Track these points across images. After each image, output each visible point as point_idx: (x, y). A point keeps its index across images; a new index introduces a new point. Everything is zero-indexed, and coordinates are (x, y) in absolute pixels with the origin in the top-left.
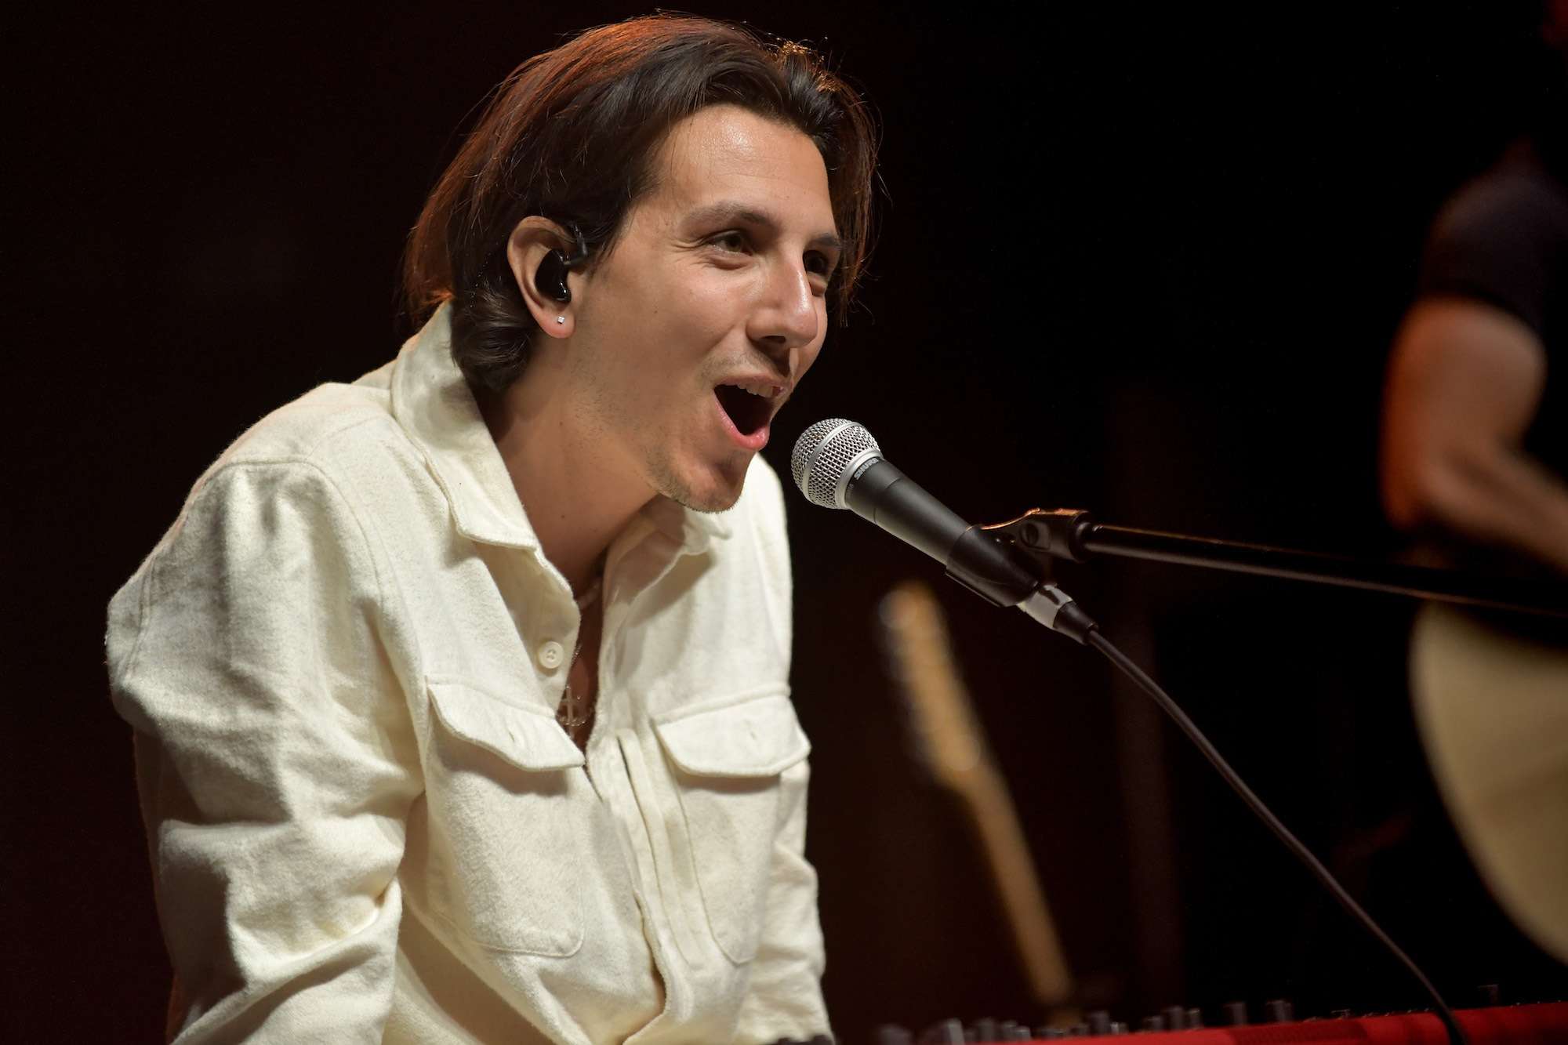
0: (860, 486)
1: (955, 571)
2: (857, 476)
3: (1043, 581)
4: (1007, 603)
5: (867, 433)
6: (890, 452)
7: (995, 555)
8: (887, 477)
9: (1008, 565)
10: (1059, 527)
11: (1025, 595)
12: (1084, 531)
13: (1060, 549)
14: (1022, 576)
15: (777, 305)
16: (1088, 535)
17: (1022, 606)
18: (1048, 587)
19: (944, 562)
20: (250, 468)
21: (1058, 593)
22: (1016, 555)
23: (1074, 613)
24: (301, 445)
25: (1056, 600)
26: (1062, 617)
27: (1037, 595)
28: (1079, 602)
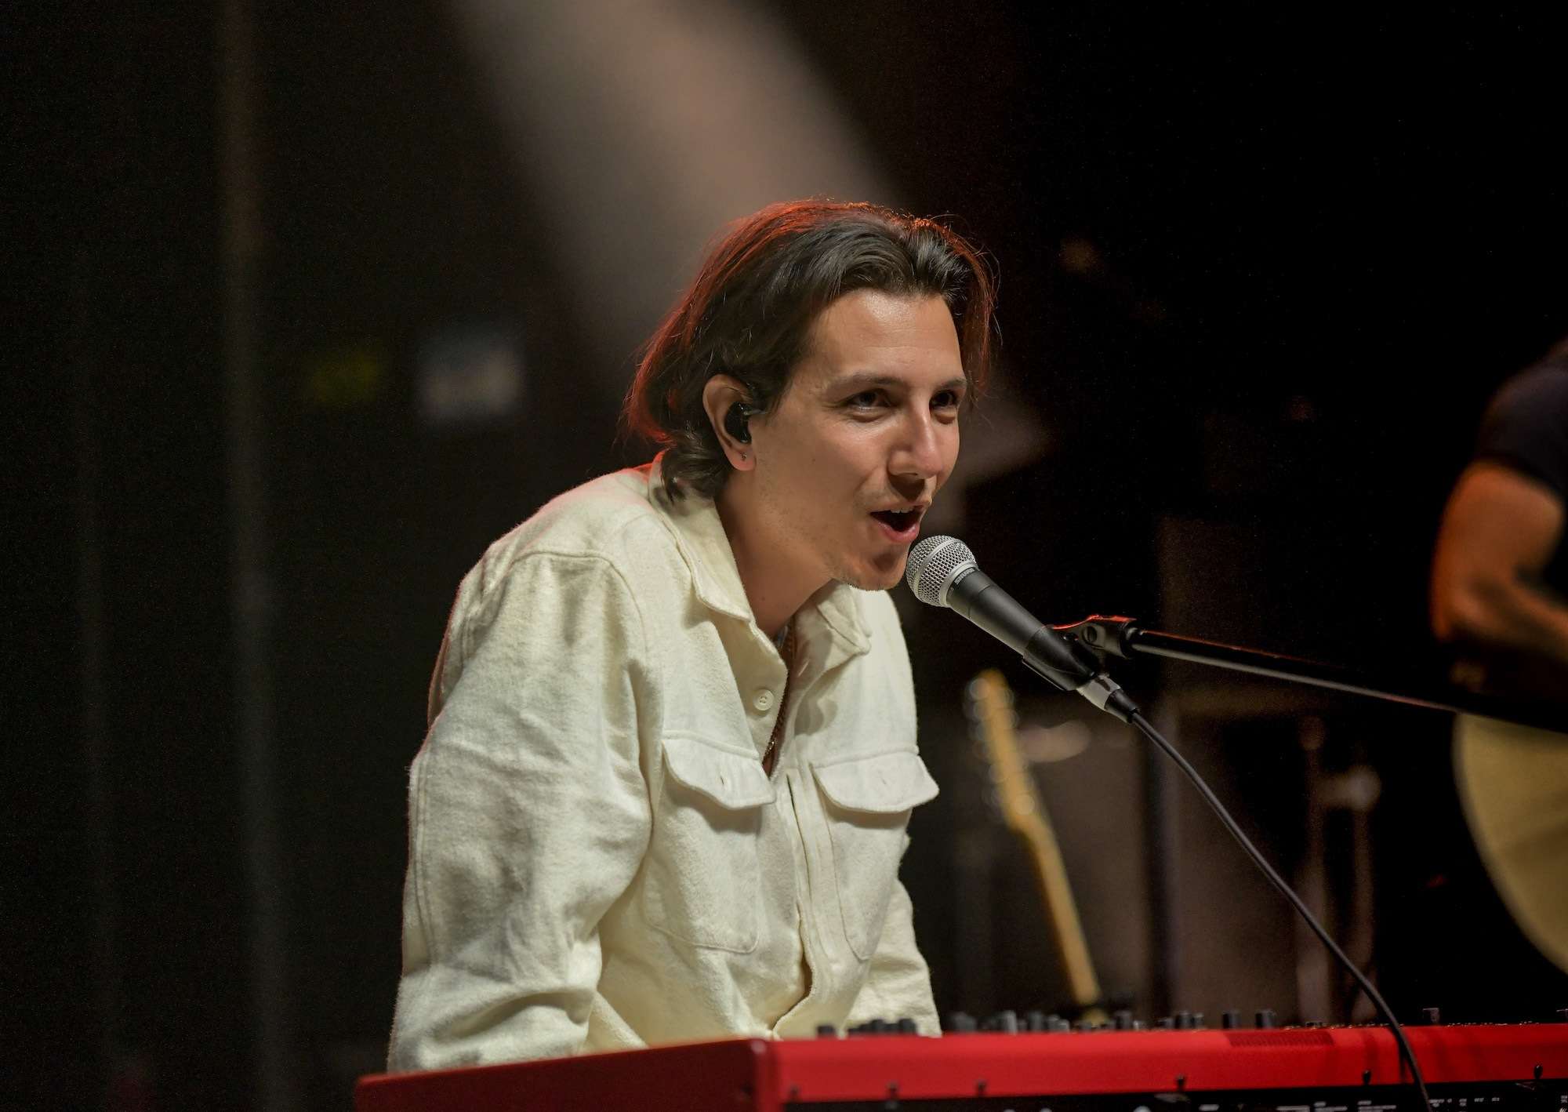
0: (959, 589)
1: (1030, 660)
2: (957, 582)
3: (1098, 671)
4: (1069, 687)
5: (967, 548)
6: (985, 564)
7: (1063, 651)
8: (981, 583)
9: (1071, 658)
10: (1113, 630)
11: (1082, 680)
12: (1133, 634)
13: (1113, 648)
14: (1082, 667)
15: (909, 448)
16: (1136, 638)
17: (1081, 690)
18: (1103, 677)
19: (1022, 654)
20: (554, 558)
21: (1110, 682)
22: (1077, 650)
23: (1122, 698)
24: (595, 542)
25: (1107, 688)
26: (1112, 702)
27: (1093, 683)
28: (1126, 690)
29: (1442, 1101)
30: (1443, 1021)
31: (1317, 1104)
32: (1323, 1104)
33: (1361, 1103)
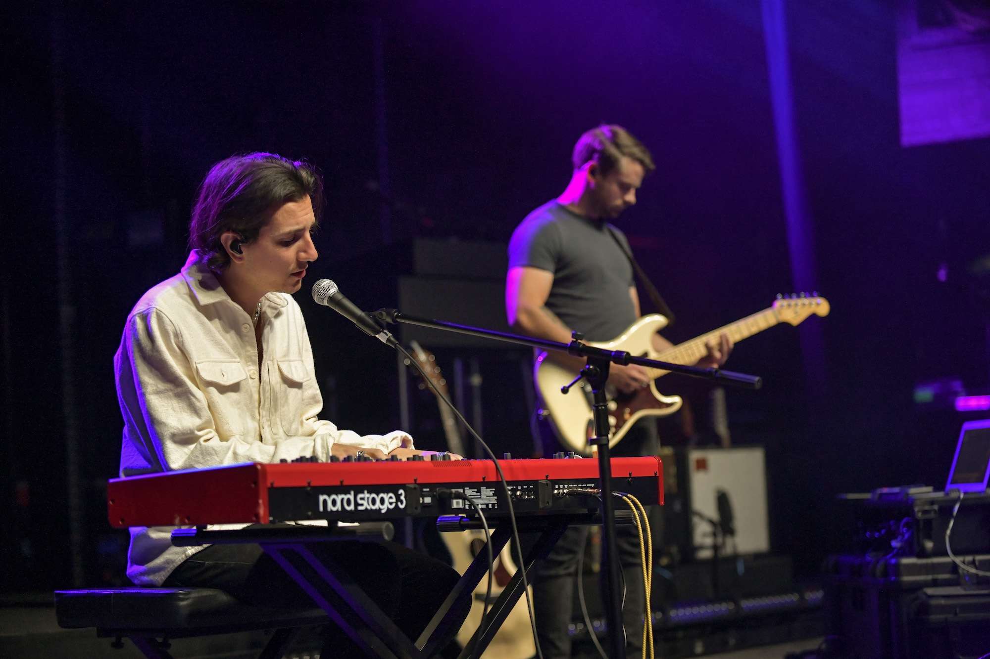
0: (332, 299)
1: (358, 325)
2: (331, 296)
3: (383, 329)
4: (373, 335)
5: (335, 284)
6: (341, 289)
7: (370, 321)
8: (340, 297)
9: (374, 324)
10: (389, 314)
11: (378, 333)
12: (396, 315)
13: (389, 320)
14: (377, 327)
15: (305, 251)
16: (397, 317)
17: (377, 336)
18: (385, 331)
19: (355, 322)
21: (388, 333)
22: (377, 322)
23: (392, 339)
25: (387, 335)
26: (388, 340)
27: (382, 333)
28: (394, 336)
29: (512, 487)
30: (513, 458)
31: (466, 488)
32: (468, 488)
33: (482, 488)
